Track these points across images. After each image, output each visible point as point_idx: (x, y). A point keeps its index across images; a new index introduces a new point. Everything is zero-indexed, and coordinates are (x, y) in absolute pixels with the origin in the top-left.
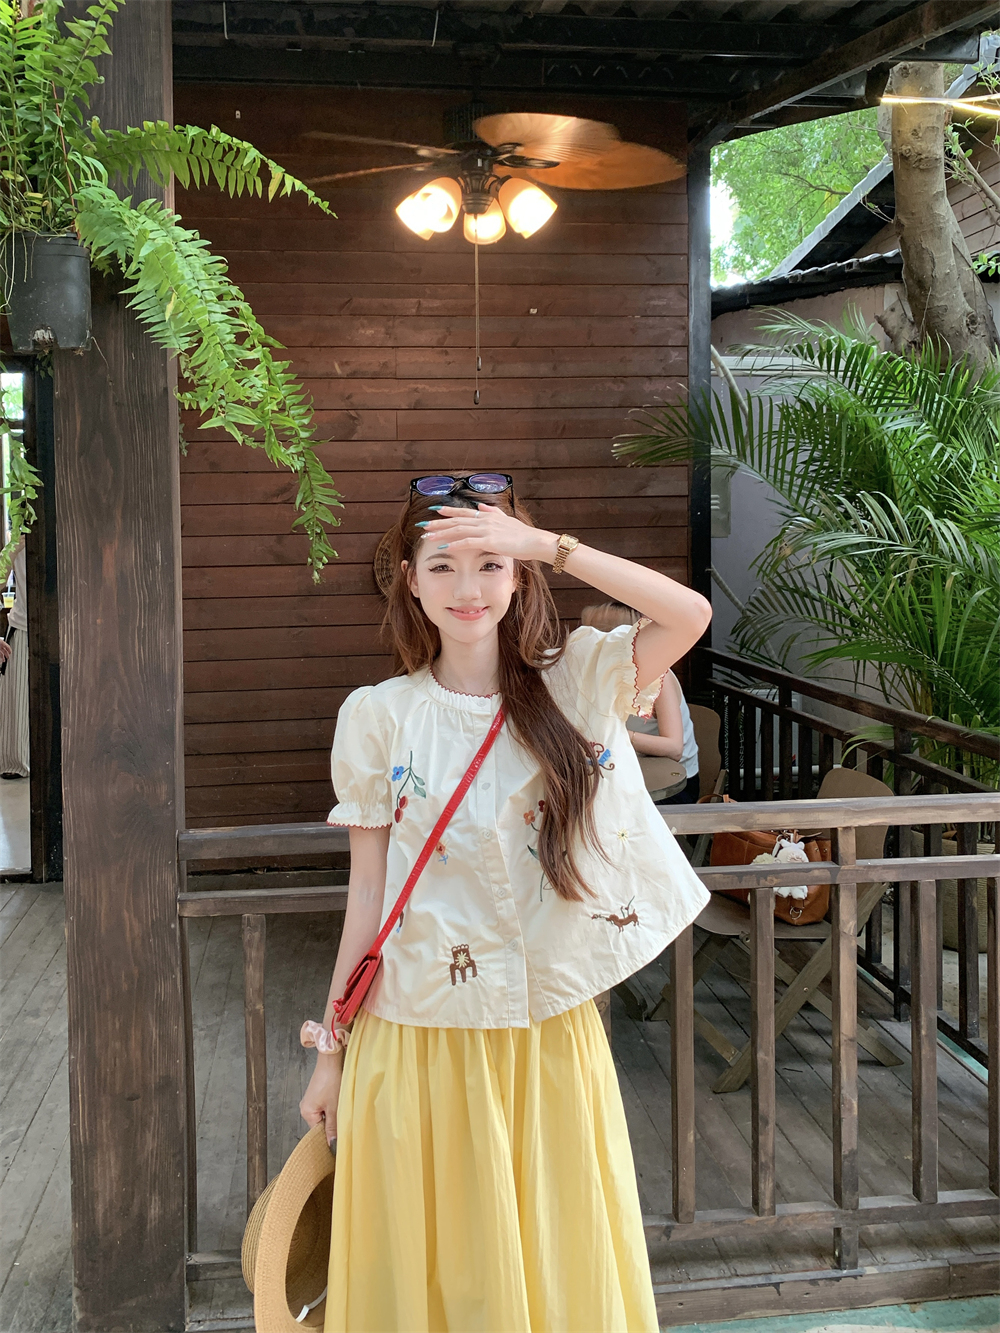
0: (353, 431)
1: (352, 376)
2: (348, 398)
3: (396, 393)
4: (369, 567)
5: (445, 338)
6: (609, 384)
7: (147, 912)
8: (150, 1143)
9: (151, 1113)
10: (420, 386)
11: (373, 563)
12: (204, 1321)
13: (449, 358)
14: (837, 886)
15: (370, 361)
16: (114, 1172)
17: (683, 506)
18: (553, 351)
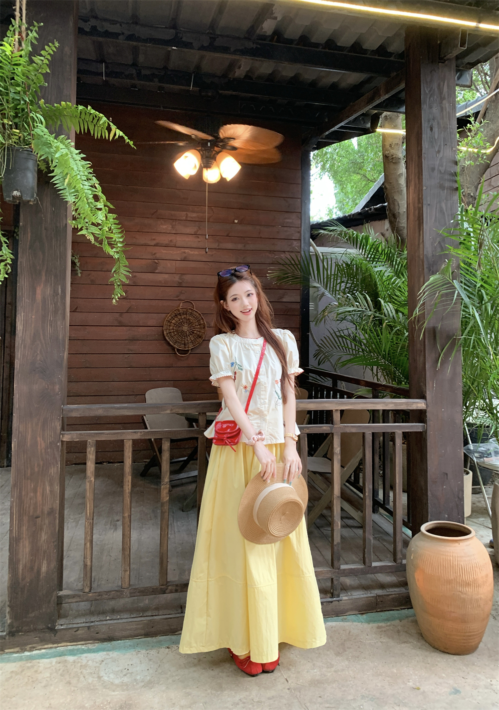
0: (156, 269)
1: (156, 245)
2: (155, 254)
3: (176, 253)
4: (161, 328)
5: (198, 231)
6: (268, 254)
7: (48, 438)
8: (44, 537)
9: (44, 524)
10: (186, 251)
11: (163, 327)
12: (64, 624)
13: (199, 240)
14: (333, 434)
15: (164, 239)
16: (27, 550)
17: (298, 306)
18: (244, 239)
